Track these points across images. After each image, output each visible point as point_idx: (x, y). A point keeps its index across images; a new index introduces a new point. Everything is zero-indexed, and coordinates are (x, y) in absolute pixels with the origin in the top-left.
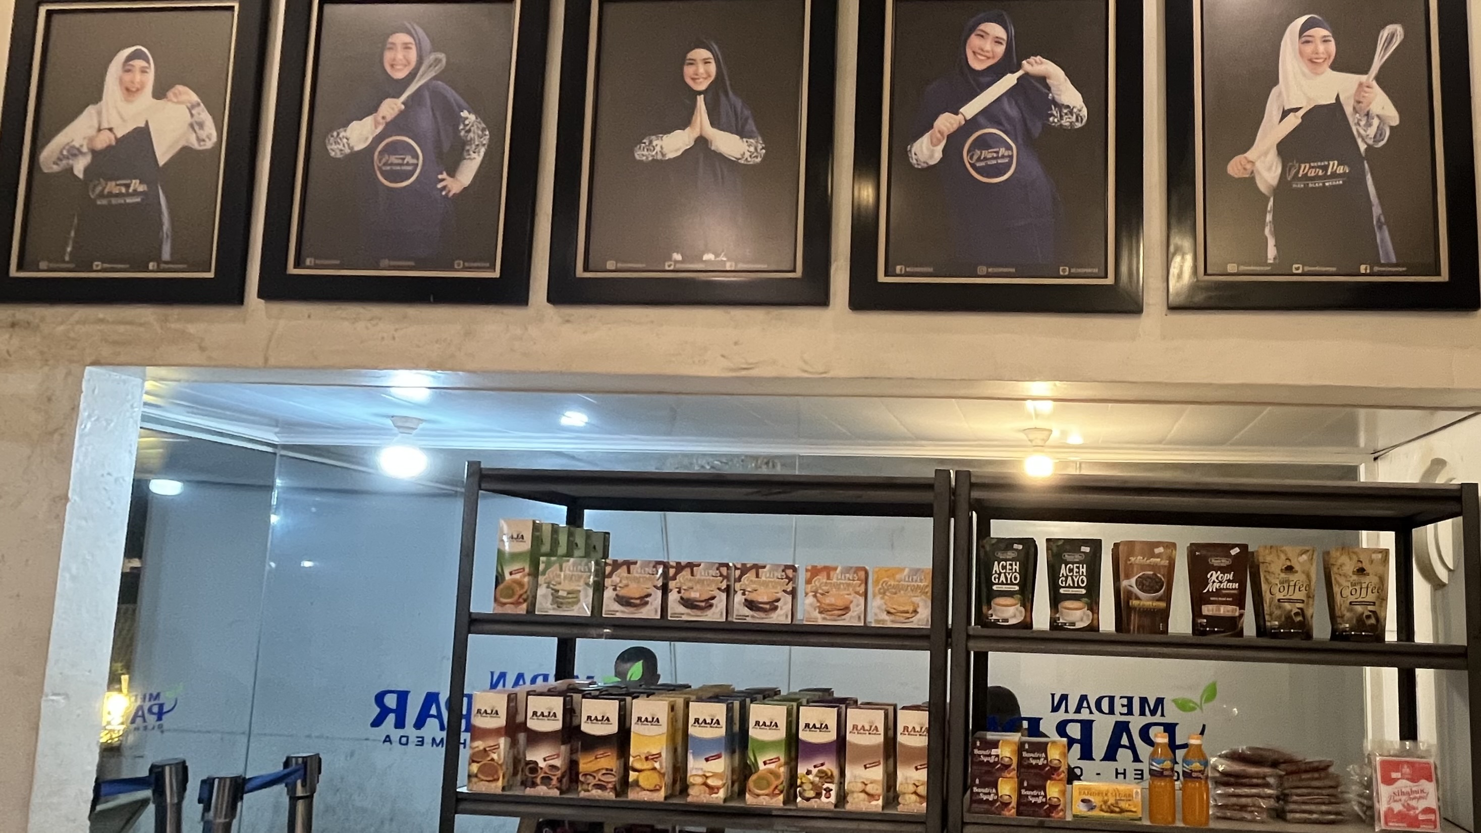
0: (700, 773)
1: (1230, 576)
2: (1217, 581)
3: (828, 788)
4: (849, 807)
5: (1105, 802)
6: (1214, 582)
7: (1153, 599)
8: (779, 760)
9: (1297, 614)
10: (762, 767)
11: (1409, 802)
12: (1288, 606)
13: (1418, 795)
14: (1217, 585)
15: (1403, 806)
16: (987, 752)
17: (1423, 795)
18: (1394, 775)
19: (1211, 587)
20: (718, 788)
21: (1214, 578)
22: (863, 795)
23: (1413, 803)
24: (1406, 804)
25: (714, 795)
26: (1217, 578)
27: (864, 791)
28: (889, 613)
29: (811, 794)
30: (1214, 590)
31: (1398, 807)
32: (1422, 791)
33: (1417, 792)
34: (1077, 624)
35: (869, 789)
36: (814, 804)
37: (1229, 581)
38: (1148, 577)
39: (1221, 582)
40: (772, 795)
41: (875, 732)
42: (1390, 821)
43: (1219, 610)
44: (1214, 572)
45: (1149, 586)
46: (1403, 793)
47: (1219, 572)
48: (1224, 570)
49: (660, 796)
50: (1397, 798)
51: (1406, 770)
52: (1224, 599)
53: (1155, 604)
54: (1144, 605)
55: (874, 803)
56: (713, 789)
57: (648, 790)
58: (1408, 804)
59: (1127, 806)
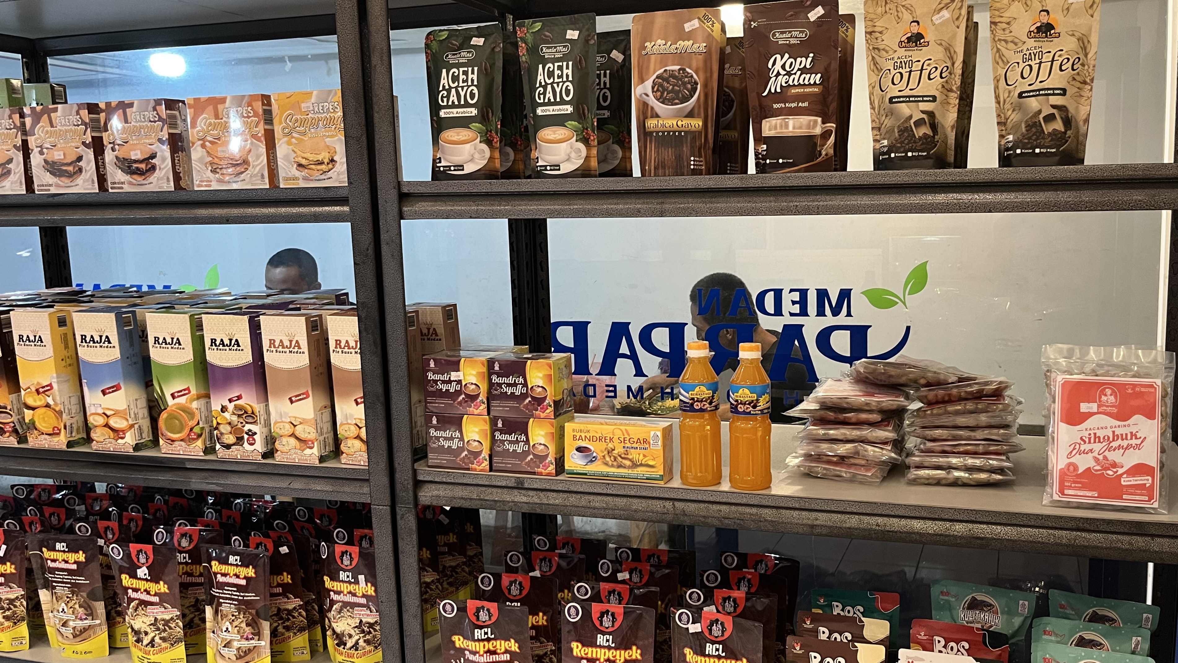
0: (100, 411)
1: (807, 62)
2: (783, 72)
3: (250, 430)
4: (279, 458)
5: (610, 452)
6: (778, 74)
7: (678, 115)
8: (190, 392)
9: (919, 123)
10: (170, 401)
11: (1107, 453)
12: (905, 109)
13: (1125, 443)
14: (782, 80)
15: (1096, 460)
16: (445, 377)
17: (1134, 442)
18: (1084, 407)
19: (774, 85)
20: (124, 431)
21: (778, 67)
22: (293, 441)
23: (1114, 456)
24: (1101, 457)
25: (120, 441)
26: (783, 67)
27: (293, 435)
28: (300, 165)
29: (230, 439)
30: (779, 90)
31: (1084, 463)
32: (1134, 435)
33: (1124, 437)
34: (562, 166)
35: (299, 431)
36: (236, 453)
37: (803, 71)
38: (672, 74)
39: (789, 74)
40: (188, 440)
41: (296, 349)
42: (1070, 488)
43: (787, 127)
44: (778, 56)
45: (673, 91)
46: (1097, 439)
47: (787, 56)
48: (794, 51)
49: (60, 442)
50: (1086, 447)
51: (1109, 398)
52: (793, 105)
53: (685, 123)
54: (663, 125)
55: (308, 451)
56: (118, 433)
57: (46, 434)
58: (1105, 458)
59: (641, 457)
